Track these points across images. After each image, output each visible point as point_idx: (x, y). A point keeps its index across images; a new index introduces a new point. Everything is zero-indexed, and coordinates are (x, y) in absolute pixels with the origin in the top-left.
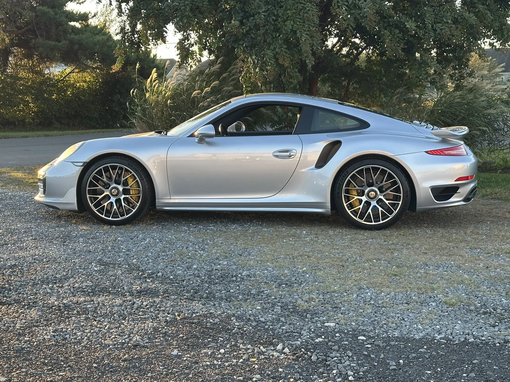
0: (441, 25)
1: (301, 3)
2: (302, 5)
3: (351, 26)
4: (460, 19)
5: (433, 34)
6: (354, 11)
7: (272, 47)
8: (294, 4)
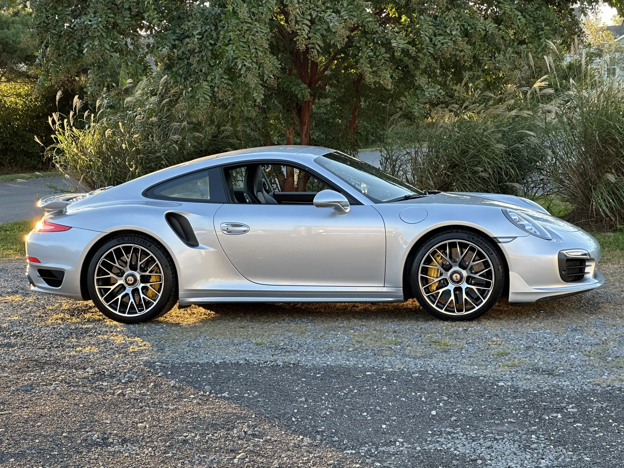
0: (442, 37)
1: (246, 22)
2: (249, 25)
3: (319, 45)
4: (470, 30)
5: (432, 49)
6: (319, 27)
7: (209, 78)
8: (238, 24)
